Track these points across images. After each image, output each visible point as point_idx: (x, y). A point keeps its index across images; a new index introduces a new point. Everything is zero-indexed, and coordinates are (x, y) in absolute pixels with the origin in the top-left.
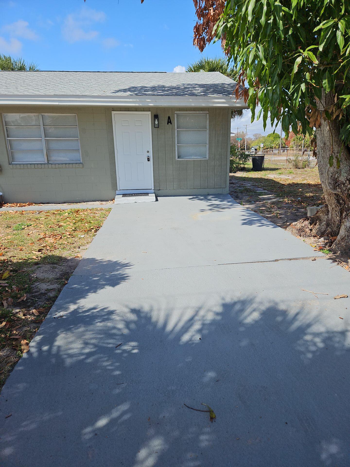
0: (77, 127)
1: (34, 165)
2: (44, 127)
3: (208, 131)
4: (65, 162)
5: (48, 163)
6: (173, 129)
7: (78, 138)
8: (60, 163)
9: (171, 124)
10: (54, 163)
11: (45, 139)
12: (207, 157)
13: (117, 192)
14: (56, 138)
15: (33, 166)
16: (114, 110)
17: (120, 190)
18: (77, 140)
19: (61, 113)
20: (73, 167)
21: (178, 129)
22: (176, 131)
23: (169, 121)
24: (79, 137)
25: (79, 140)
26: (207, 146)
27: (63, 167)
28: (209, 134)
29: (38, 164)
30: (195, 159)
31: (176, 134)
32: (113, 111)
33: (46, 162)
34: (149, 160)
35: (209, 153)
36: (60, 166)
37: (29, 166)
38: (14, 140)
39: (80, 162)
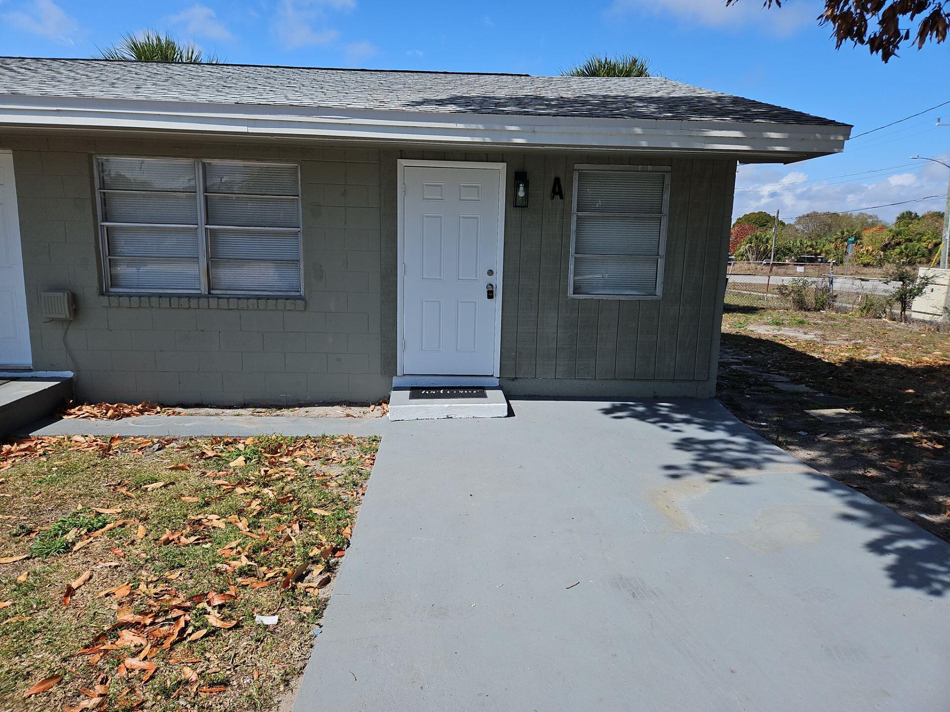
0: (297, 199)
1: (168, 299)
2: (206, 197)
3: (665, 221)
4: (256, 293)
5: (209, 293)
6: (566, 213)
7: (299, 229)
8: (241, 296)
9: (562, 197)
10: (226, 296)
11: (206, 229)
12: (659, 291)
13: (396, 381)
14: (238, 227)
15: (165, 302)
16: (403, 156)
17: (404, 375)
18: (296, 234)
19: (258, 160)
20: (277, 307)
21: (580, 214)
22: (574, 219)
23: (557, 189)
24: (301, 227)
25: (300, 236)
26: (661, 262)
27: (251, 307)
28: (668, 229)
29: (180, 296)
30: (623, 298)
31: (573, 227)
32: (401, 158)
33: (204, 290)
34: (490, 295)
35: (665, 283)
36: (243, 303)
37: (154, 300)
38: (121, 228)
39: (298, 294)
